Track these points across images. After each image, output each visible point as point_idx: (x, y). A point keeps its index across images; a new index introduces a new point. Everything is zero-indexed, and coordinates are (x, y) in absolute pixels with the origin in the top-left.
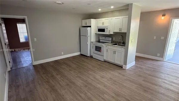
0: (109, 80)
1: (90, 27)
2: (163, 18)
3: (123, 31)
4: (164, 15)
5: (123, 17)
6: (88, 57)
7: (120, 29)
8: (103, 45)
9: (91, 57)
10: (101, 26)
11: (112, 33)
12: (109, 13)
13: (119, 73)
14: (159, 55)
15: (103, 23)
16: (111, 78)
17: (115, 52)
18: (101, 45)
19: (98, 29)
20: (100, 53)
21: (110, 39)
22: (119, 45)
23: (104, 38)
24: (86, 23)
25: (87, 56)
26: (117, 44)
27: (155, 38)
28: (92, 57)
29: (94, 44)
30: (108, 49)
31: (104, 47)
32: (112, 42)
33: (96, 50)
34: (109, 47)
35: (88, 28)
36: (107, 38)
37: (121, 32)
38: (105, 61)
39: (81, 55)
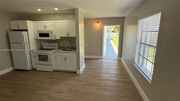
0: (69, 93)
1: (27, 30)
2: (98, 24)
3: (71, 35)
4: (98, 23)
5: (69, 21)
6: (29, 70)
7: (68, 34)
8: (50, 52)
9: (34, 70)
10: (43, 30)
11: (58, 38)
12: (51, 15)
13: (76, 80)
14: (99, 54)
15: (45, 27)
16: (70, 90)
17: (65, 59)
18: (46, 52)
19: (39, 34)
20: (47, 62)
21: (57, 45)
22: (67, 50)
23: (48, 44)
24: (18, 26)
25: (26, 70)
26: (66, 49)
27: (94, 41)
28: (36, 70)
29: (36, 52)
30: (56, 56)
31: (51, 54)
32: (59, 48)
33: (40, 60)
34: (58, 54)
35: (24, 32)
36: (52, 44)
37: (68, 36)
38: (55, 71)
39: (16, 70)
